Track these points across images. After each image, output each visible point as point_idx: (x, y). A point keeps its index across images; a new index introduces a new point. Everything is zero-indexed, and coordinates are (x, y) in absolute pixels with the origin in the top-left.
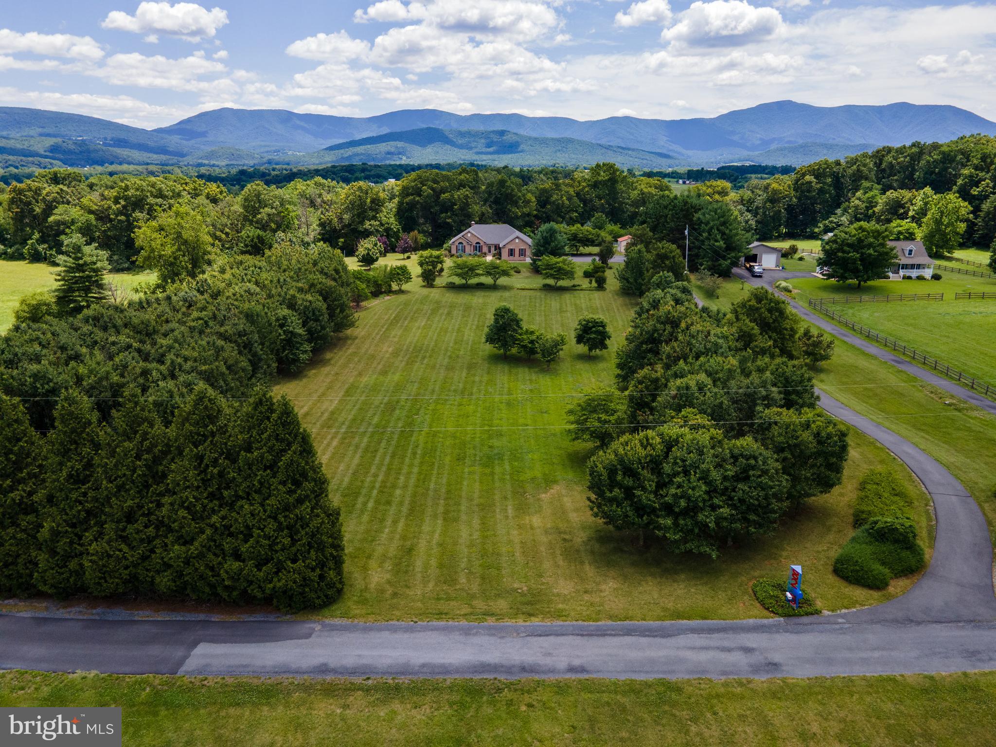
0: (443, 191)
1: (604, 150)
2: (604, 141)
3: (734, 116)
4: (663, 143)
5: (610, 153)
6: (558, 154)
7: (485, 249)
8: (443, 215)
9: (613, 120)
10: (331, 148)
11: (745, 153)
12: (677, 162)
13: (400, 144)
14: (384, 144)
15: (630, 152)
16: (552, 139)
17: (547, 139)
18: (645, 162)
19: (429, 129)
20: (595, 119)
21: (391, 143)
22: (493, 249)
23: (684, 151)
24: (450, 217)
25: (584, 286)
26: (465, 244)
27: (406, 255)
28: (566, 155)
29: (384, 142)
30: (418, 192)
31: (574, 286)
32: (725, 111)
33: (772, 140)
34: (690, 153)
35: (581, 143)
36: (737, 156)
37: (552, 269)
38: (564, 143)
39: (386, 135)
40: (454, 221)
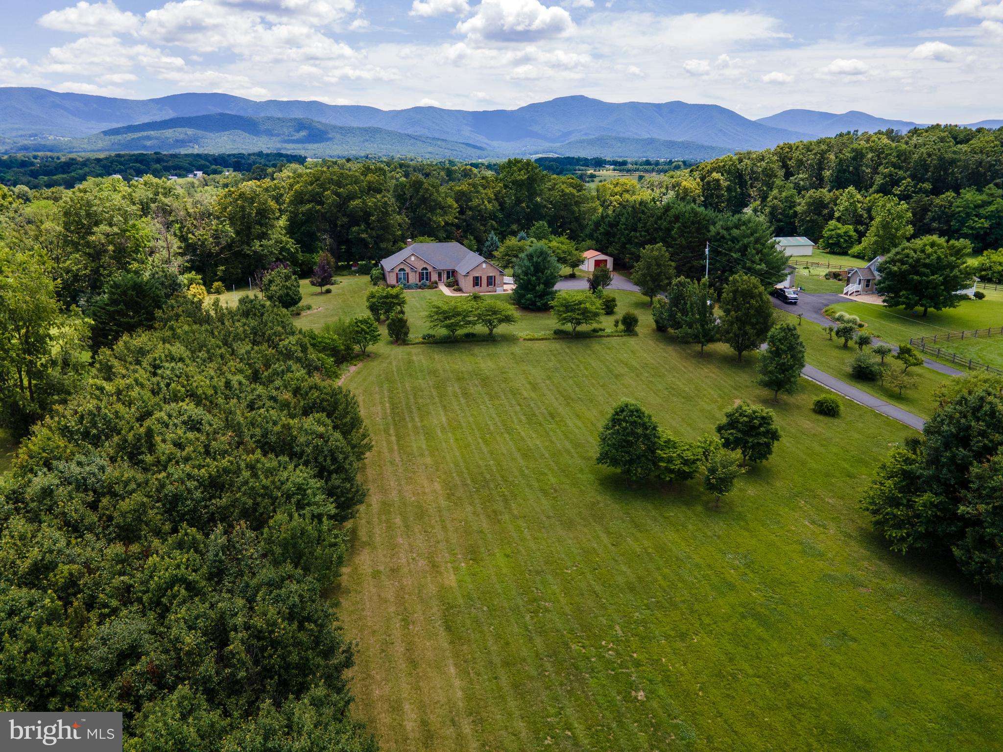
0: (351, 197)
1: (412, 141)
2: (410, 131)
3: (533, 108)
4: (468, 134)
5: (419, 144)
6: (366, 144)
7: (434, 277)
8: (355, 229)
9: (417, 110)
10: (105, 133)
11: (547, 145)
12: (485, 153)
13: (190, 132)
14: (170, 131)
15: (439, 143)
16: (359, 128)
17: (353, 128)
18: (455, 153)
19: (221, 115)
20: (399, 109)
21: (179, 129)
22: (444, 276)
23: (489, 142)
24: (363, 231)
25: (608, 331)
26: (408, 270)
27: (324, 288)
28: (375, 146)
29: (170, 128)
30: (317, 199)
31: (595, 331)
32: (524, 104)
33: (569, 133)
34: (495, 144)
35: (389, 133)
36: (540, 148)
37: (573, 311)
38: (372, 133)
39: (171, 120)
40: (371, 237)
